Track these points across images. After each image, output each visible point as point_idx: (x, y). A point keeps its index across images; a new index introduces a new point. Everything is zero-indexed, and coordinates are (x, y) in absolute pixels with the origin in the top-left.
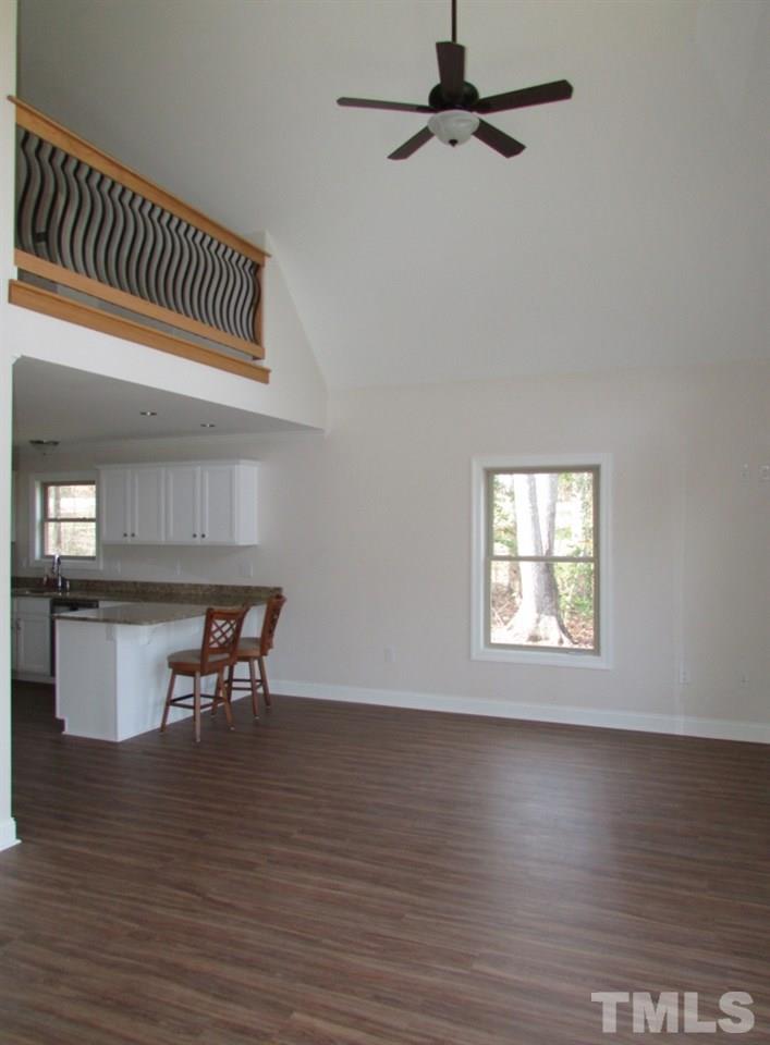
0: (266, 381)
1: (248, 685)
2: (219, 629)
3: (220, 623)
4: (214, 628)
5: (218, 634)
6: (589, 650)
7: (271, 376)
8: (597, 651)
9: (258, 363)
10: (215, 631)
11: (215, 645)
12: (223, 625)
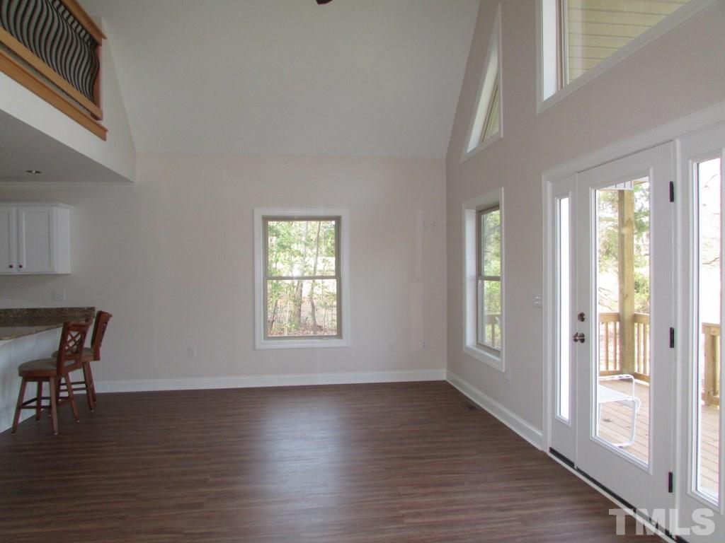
0: (104, 139)
1: (84, 386)
2: (73, 338)
3: (74, 334)
4: (69, 338)
5: (71, 344)
6: (334, 336)
7: (108, 134)
8: (340, 335)
9: (98, 122)
10: (70, 341)
11: (69, 353)
12: (76, 336)
